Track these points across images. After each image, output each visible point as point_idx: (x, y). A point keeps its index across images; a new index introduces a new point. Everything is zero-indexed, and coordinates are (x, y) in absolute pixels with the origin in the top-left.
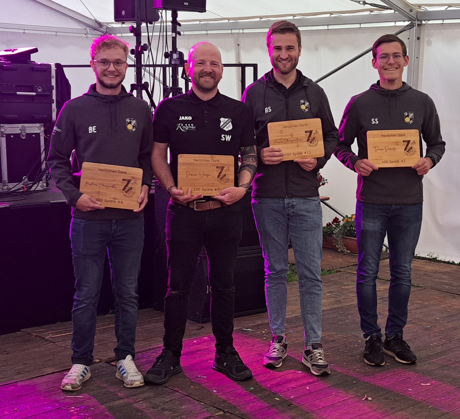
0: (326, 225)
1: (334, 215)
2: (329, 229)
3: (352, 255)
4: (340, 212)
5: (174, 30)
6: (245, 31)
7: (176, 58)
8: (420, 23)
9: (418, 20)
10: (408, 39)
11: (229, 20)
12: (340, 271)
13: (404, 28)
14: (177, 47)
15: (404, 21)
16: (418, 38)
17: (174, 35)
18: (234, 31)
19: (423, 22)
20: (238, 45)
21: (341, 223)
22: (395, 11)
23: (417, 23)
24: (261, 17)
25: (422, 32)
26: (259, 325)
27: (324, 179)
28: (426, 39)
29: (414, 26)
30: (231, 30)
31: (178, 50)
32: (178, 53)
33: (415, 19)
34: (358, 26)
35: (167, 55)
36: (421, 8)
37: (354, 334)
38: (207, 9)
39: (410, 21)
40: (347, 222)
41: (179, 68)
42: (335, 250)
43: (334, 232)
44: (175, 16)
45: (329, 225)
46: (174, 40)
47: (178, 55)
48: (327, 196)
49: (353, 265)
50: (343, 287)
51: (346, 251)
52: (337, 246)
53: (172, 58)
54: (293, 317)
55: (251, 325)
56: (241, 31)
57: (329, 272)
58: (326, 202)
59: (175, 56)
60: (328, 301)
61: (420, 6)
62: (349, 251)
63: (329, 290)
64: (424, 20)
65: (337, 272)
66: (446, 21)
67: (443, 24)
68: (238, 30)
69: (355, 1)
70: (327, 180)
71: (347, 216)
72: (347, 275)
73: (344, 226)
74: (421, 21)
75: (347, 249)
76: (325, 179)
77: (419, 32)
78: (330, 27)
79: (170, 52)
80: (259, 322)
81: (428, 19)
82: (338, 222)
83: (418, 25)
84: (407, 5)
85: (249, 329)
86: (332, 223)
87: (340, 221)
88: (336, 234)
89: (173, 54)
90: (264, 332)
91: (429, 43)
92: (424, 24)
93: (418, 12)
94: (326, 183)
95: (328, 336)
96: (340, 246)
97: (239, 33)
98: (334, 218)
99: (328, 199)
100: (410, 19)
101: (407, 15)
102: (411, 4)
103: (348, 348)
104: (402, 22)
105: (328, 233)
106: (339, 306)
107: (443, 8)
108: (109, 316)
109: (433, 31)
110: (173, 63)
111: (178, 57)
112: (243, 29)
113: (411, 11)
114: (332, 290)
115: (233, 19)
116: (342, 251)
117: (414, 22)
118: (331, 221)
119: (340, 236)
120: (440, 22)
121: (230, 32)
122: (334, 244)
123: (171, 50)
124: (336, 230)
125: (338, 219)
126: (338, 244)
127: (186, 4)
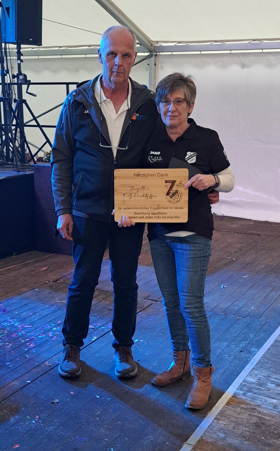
5: (19, 59)
7: (22, 78)
8: (156, 54)
9: (155, 52)
10: (148, 65)
13: (146, 57)
14: (22, 71)
15: (144, 52)
16: (155, 64)
17: (19, 62)
19: (158, 53)
22: (140, 45)
23: (154, 54)
25: (157, 60)
28: (160, 65)
29: (153, 56)
31: (22, 73)
32: (23, 75)
33: (153, 51)
35: (14, 77)
36: (158, 44)
38: (42, 44)
39: (149, 52)
41: (23, 86)
44: (19, 48)
46: (19, 65)
47: (23, 76)
53: (19, 78)
59: (21, 77)
61: (157, 42)
64: (159, 52)
66: (174, 53)
67: (172, 55)
74: (157, 53)
77: (155, 60)
78: (87, 56)
79: (17, 74)
81: (161, 51)
83: (156, 55)
84: (149, 41)
89: (20, 76)
91: (162, 68)
92: (159, 55)
93: (155, 47)
100: (150, 51)
101: (149, 48)
102: (152, 41)
104: (143, 53)
107: (173, 44)
109: (164, 60)
110: (20, 82)
111: (23, 78)
113: (152, 45)
117: (152, 53)
120: (170, 53)
123: (17, 73)
127: (31, 39)
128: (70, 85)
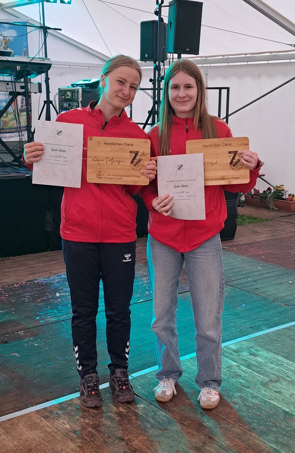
0: (262, 192)
1: (268, 186)
2: (265, 194)
3: (279, 211)
4: (271, 184)
6: (212, 65)
11: (202, 58)
12: (273, 220)
18: (204, 65)
20: (207, 74)
21: (272, 191)
24: (223, 56)
26: (231, 245)
27: (261, 162)
30: (202, 64)
34: (288, 61)
37: (287, 251)
38: (199, 53)
40: (277, 190)
42: (269, 208)
43: (268, 196)
44: (179, 57)
45: (264, 192)
48: (263, 174)
49: (281, 217)
50: (277, 228)
51: (275, 208)
52: (269, 205)
54: (250, 242)
55: (226, 245)
56: (209, 65)
57: (266, 220)
58: (262, 177)
60: (268, 235)
62: (277, 209)
63: (268, 230)
65: (271, 220)
68: (207, 64)
69: (289, 45)
70: (263, 163)
71: (277, 186)
72: (278, 222)
73: (275, 193)
75: (276, 207)
76: (263, 162)
78: (270, 62)
80: (230, 244)
82: (270, 190)
85: (226, 247)
86: (267, 191)
87: (272, 190)
88: (269, 197)
90: (234, 249)
94: (263, 165)
95: (272, 252)
96: (271, 206)
97: (208, 66)
98: (268, 188)
99: (264, 175)
103: (286, 258)
105: (264, 197)
106: (275, 238)
108: (144, 238)
112: (210, 64)
114: (270, 230)
115: (204, 57)
116: (272, 209)
118: (266, 189)
119: (272, 199)
121: (202, 66)
122: (268, 204)
124: (269, 195)
125: (270, 188)
126: (270, 204)
127: (188, 50)
128: (222, 90)
